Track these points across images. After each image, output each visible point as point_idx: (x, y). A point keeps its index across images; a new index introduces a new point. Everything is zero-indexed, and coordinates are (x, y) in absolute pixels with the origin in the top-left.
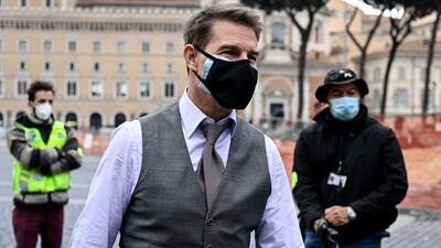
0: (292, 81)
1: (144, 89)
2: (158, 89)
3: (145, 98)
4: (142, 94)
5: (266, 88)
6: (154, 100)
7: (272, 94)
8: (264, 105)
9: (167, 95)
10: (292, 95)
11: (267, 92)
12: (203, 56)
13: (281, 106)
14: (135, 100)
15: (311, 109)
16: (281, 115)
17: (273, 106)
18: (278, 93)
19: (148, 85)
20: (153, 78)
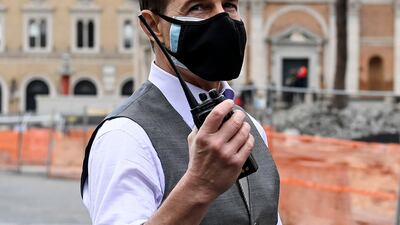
0: (326, 15)
1: (35, 31)
2: (62, 33)
3: (38, 49)
4: (32, 41)
5: (274, 29)
6: (56, 54)
7: (285, 41)
8: (270, 63)
9: (80, 44)
10: (324, 43)
11: (275, 38)
12: (164, 22)
13: (304, 62)
14: (19, 54)
15: (361, 69)
16: (302, 82)
17: (289, 64)
18: (297, 38)
19: (43, 23)
20: (53, 11)
